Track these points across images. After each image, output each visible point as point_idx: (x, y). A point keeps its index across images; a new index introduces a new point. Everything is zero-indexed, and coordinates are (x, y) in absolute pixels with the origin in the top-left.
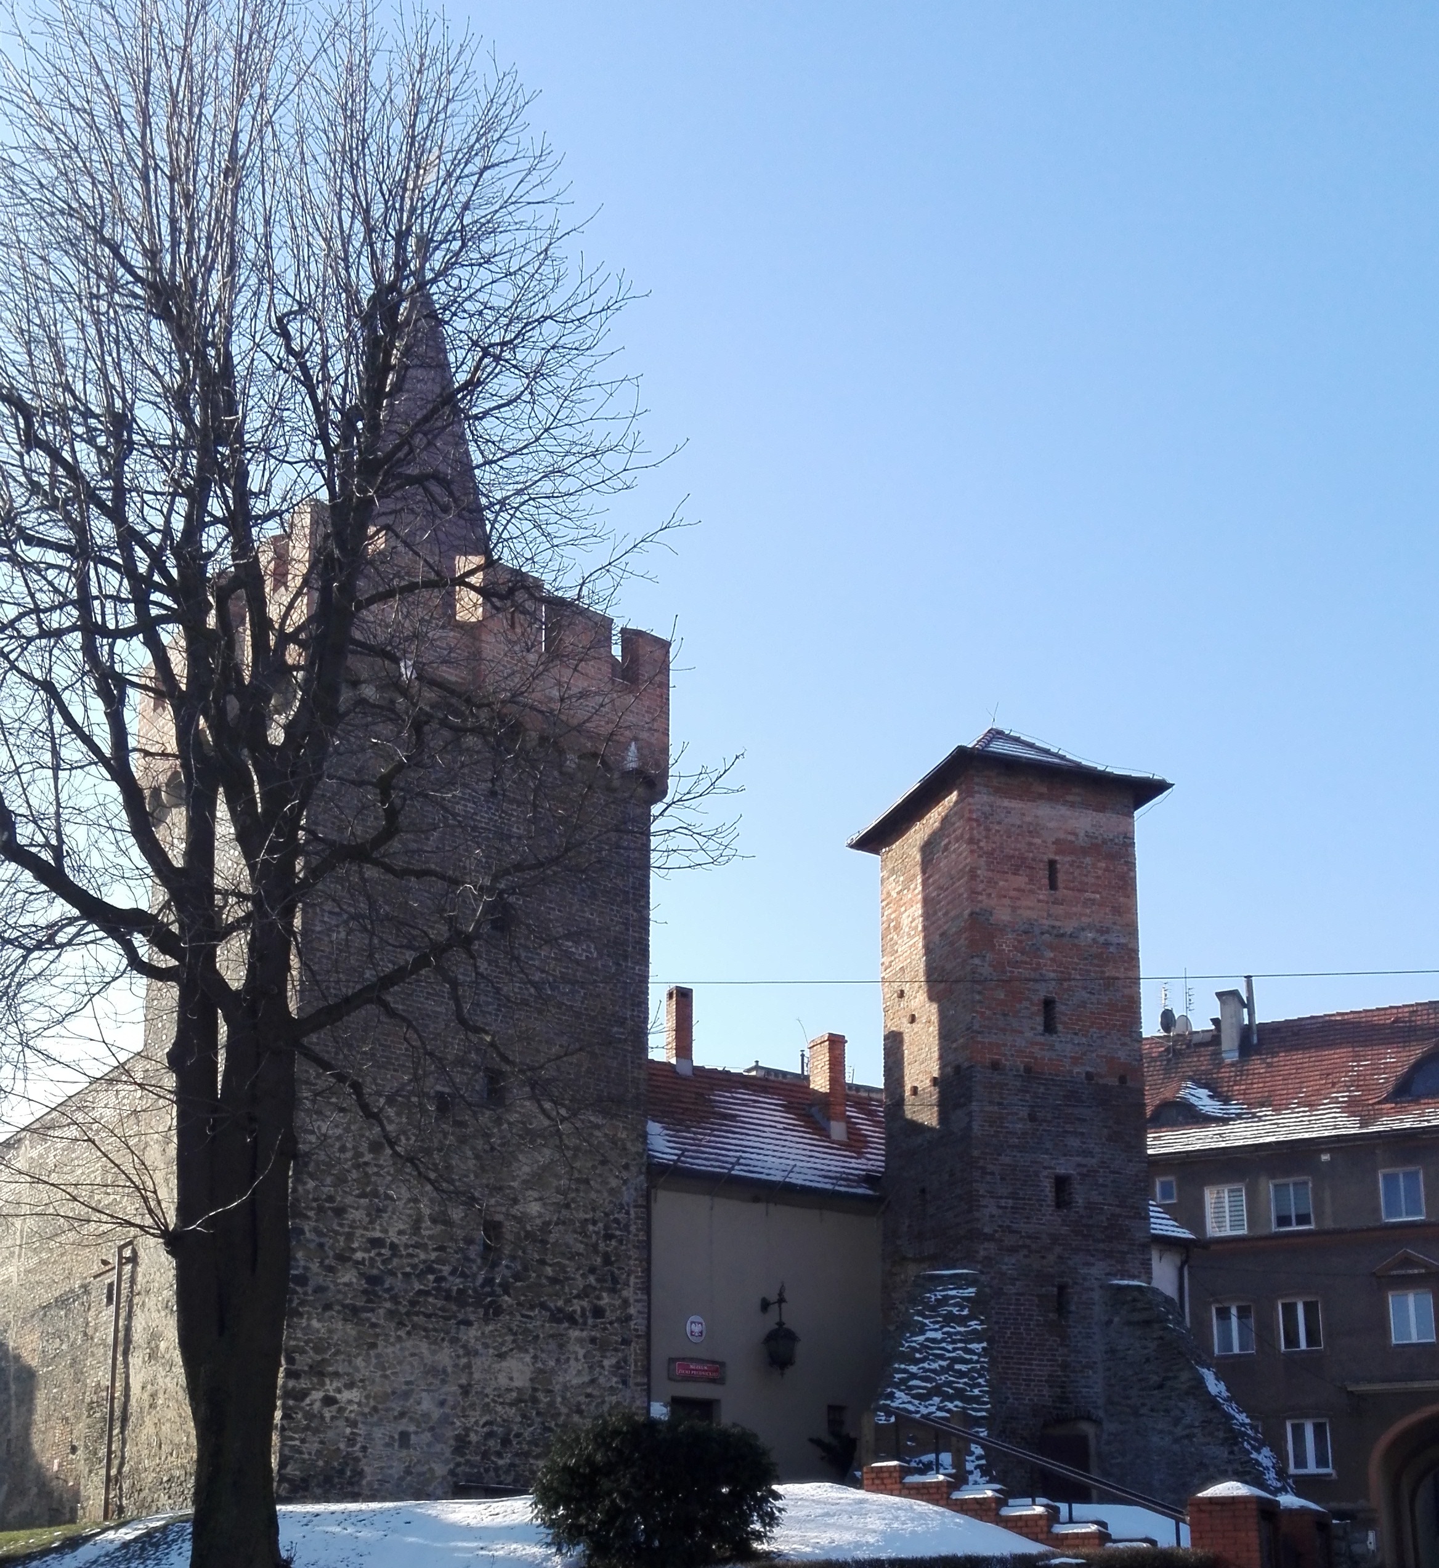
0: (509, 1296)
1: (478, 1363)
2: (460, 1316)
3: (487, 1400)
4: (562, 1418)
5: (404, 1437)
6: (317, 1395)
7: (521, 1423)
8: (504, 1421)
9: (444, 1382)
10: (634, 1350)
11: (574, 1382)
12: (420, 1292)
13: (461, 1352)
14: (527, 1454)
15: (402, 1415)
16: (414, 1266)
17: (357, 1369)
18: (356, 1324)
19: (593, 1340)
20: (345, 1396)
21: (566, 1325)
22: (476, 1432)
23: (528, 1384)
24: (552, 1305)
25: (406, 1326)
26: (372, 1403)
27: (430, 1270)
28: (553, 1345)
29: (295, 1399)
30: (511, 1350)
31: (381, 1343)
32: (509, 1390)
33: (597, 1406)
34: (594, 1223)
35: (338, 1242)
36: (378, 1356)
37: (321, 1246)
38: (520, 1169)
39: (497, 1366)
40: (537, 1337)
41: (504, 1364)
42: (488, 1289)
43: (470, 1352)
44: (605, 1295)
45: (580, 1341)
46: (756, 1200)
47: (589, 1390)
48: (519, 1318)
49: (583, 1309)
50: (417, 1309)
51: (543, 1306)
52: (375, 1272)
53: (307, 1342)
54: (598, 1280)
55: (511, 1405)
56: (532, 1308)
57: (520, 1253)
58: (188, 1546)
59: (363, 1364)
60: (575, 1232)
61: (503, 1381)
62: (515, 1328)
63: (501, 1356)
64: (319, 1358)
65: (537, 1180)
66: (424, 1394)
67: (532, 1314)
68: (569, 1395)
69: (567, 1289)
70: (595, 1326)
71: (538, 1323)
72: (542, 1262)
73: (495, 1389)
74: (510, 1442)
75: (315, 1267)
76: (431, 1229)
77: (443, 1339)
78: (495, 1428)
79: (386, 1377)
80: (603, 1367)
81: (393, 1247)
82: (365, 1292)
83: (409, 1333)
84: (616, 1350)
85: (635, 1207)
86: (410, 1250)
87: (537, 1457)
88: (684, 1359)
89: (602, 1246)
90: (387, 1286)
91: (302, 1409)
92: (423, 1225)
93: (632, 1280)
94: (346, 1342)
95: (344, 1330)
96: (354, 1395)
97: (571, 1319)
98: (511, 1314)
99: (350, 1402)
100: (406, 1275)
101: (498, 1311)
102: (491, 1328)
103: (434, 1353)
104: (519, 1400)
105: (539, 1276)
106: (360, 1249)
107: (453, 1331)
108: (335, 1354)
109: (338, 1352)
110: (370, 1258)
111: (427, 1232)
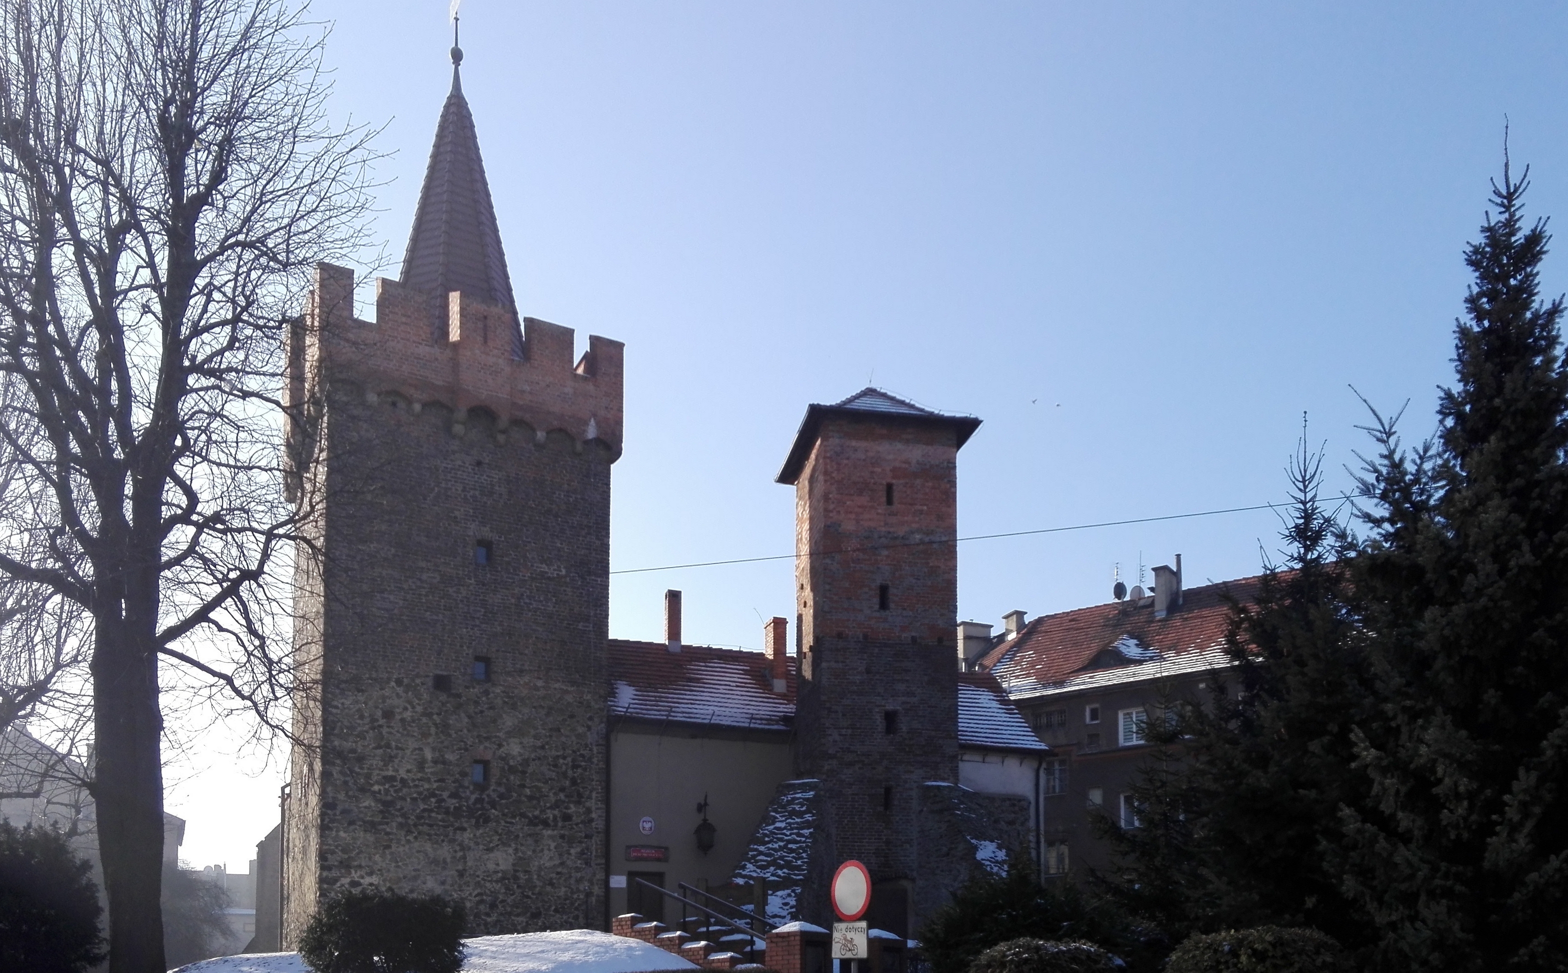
0: (496, 810)
1: (470, 856)
2: (457, 825)
3: (478, 879)
4: (538, 889)
6: (345, 880)
7: (505, 893)
8: (492, 892)
9: (444, 868)
10: (597, 840)
11: (548, 864)
12: (424, 810)
13: (458, 848)
14: (510, 914)
16: (420, 793)
17: (376, 863)
18: (375, 833)
19: (562, 837)
20: (367, 880)
21: (541, 827)
22: (470, 900)
23: (510, 868)
24: (530, 815)
25: (413, 833)
26: (388, 885)
27: (433, 795)
28: (530, 841)
29: (329, 883)
30: (497, 845)
31: (394, 846)
32: (496, 872)
33: (565, 880)
34: (564, 758)
35: (359, 779)
36: (392, 853)
37: (346, 783)
38: (504, 724)
39: (486, 857)
40: (518, 836)
41: (491, 855)
42: (479, 806)
43: (463, 848)
44: (572, 806)
45: (552, 837)
46: (694, 737)
47: (559, 870)
48: (503, 823)
49: (555, 817)
50: (423, 821)
51: (523, 815)
52: (389, 798)
53: (337, 847)
54: (566, 796)
55: (497, 882)
56: (514, 817)
57: (504, 780)
59: (380, 859)
60: (549, 765)
61: (491, 866)
62: (500, 831)
63: (490, 850)
64: (346, 856)
65: (518, 732)
66: (428, 877)
67: (513, 821)
68: (543, 873)
69: (542, 803)
70: (564, 827)
71: (519, 827)
72: (523, 786)
73: (484, 872)
74: (497, 906)
75: (342, 796)
76: (433, 767)
77: (443, 841)
78: (485, 897)
79: (398, 867)
80: (570, 854)
81: (402, 780)
82: (381, 812)
83: (416, 838)
84: (580, 842)
85: (597, 745)
86: (417, 783)
87: (518, 915)
88: (636, 846)
89: (570, 772)
90: (398, 807)
91: (333, 890)
92: (426, 766)
93: (594, 795)
94: (367, 846)
95: (363, 837)
97: (546, 824)
98: (498, 822)
100: (414, 800)
101: (487, 820)
102: (481, 831)
103: (435, 850)
104: (503, 878)
105: (519, 795)
106: (377, 783)
107: (451, 834)
108: (358, 854)
109: (361, 852)
110: (385, 789)
111: (430, 770)
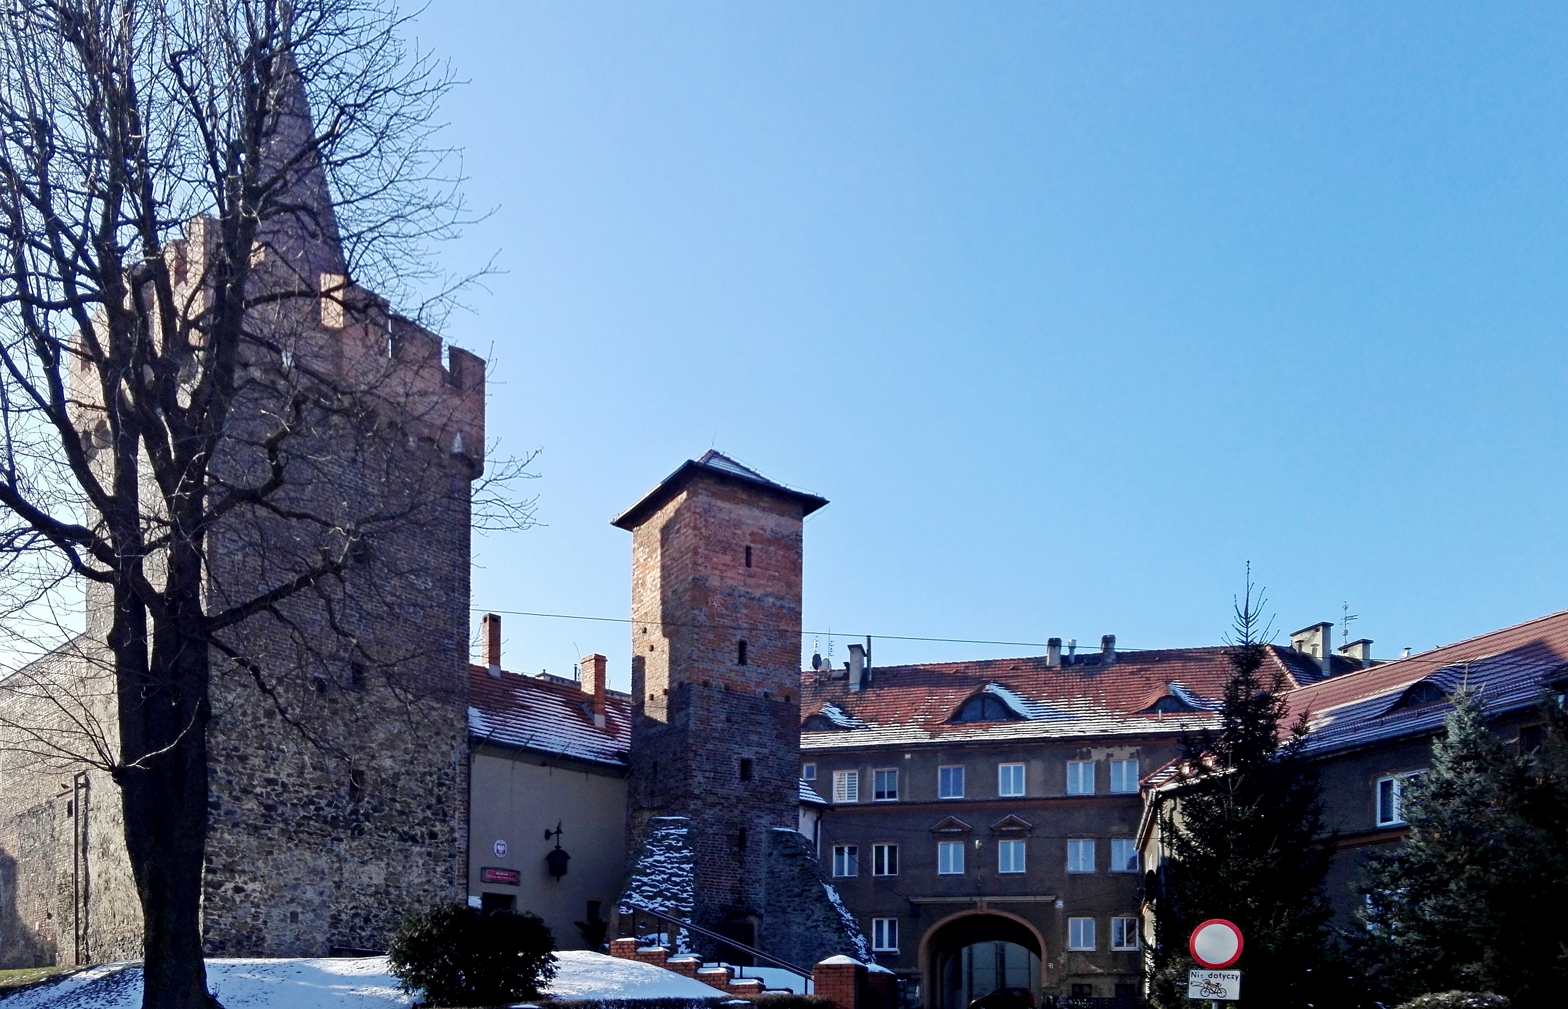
0: (369, 822)
1: (347, 867)
2: (334, 835)
3: (353, 892)
4: (407, 905)
5: (294, 916)
6: (230, 886)
7: (378, 908)
8: (366, 906)
9: (322, 879)
10: (459, 860)
11: (416, 881)
12: (304, 817)
13: (335, 859)
14: (382, 929)
15: (292, 900)
16: (300, 799)
17: (258, 868)
18: (258, 838)
19: (429, 854)
20: (250, 887)
21: (410, 843)
22: (346, 913)
23: (383, 882)
24: (400, 830)
25: (294, 840)
26: (270, 892)
27: (313, 803)
28: (401, 857)
29: (213, 887)
30: (371, 859)
31: (276, 852)
32: (369, 886)
33: (431, 898)
34: (431, 775)
35: (242, 779)
36: (274, 860)
37: (230, 782)
38: (377, 735)
39: (361, 870)
40: (390, 850)
41: (366, 868)
42: (354, 817)
43: (341, 859)
44: (437, 824)
45: (420, 854)
46: (543, 764)
47: (426, 887)
48: (376, 837)
49: (422, 834)
50: (302, 828)
51: (394, 830)
52: (270, 802)
53: (221, 849)
54: (433, 814)
55: (371, 896)
56: (386, 831)
57: (377, 793)
58: (141, 985)
59: (263, 865)
60: (417, 780)
61: (365, 880)
62: (373, 844)
63: (363, 863)
64: (230, 860)
65: (390, 744)
66: (308, 887)
67: (385, 835)
68: (412, 890)
69: (411, 820)
70: (430, 845)
71: (390, 841)
72: (394, 800)
73: (359, 885)
74: (370, 920)
75: (225, 797)
76: (312, 773)
77: (321, 850)
78: (359, 911)
79: (281, 875)
80: (435, 872)
81: (284, 785)
82: (263, 815)
83: (296, 845)
84: (445, 861)
85: (460, 765)
86: (297, 788)
87: (389, 930)
88: (491, 868)
89: (436, 790)
90: (280, 812)
91: (218, 894)
92: (306, 771)
93: (457, 815)
94: (250, 850)
95: (248, 841)
96: (257, 886)
97: (414, 839)
98: (370, 834)
99: (254, 891)
100: (293, 805)
101: (361, 833)
102: (356, 844)
103: (315, 859)
104: (377, 893)
105: (391, 809)
106: (259, 785)
107: (329, 844)
108: (242, 858)
109: (244, 857)
110: (267, 792)
111: (309, 776)
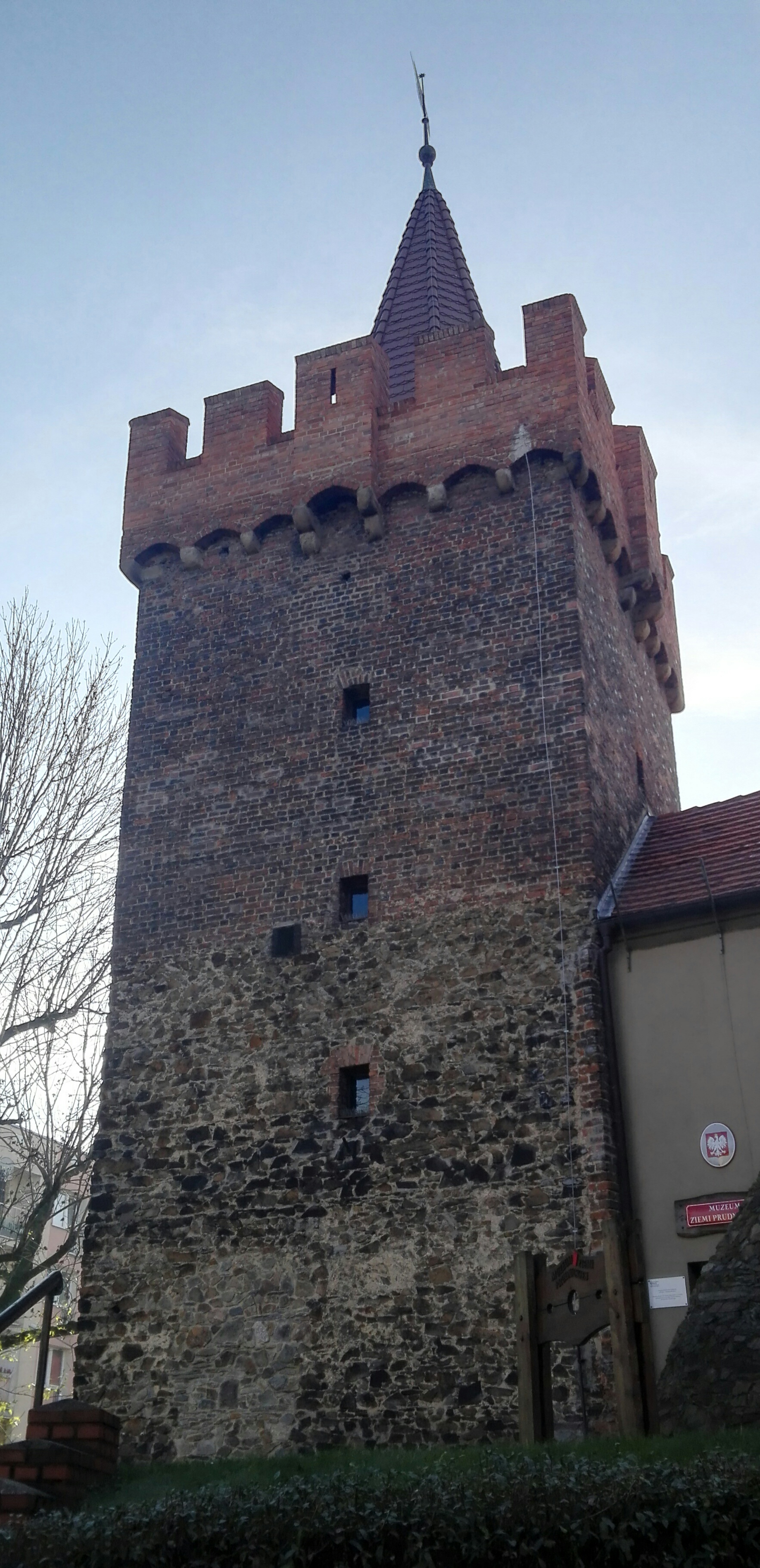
0: (380, 1161)
1: (334, 1266)
2: (309, 1205)
3: (347, 1318)
4: (471, 1327)
5: (230, 1393)
6: (116, 1347)
7: (403, 1345)
8: (376, 1346)
9: (286, 1302)
11: (488, 1268)
12: (254, 1184)
13: (311, 1254)
14: (412, 1394)
15: (226, 1357)
16: (244, 1153)
17: (166, 1304)
18: (166, 1245)
19: (515, 1200)
20: (154, 1341)
21: (470, 1183)
22: (335, 1368)
23: (412, 1284)
24: (448, 1161)
25: (229, 1233)
26: (185, 1347)
27: (269, 1151)
28: (449, 1219)
29: (89, 1357)
30: (384, 1238)
31: (198, 1264)
32: (383, 1298)
34: (512, 1028)
35: (151, 1145)
36: (194, 1282)
37: (128, 1155)
38: (392, 989)
40: (423, 1210)
41: (375, 1260)
42: (348, 1159)
43: (322, 1253)
44: (531, 1126)
45: (494, 1204)
48: (395, 1189)
49: (498, 1156)
50: (249, 1207)
51: (432, 1164)
52: (195, 1171)
54: (519, 1108)
55: (386, 1320)
56: (415, 1171)
57: (396, 1099)
59: (174, 1296)
60: (481, 1048)
61: (374, 1286)
62: (389, 1206)
63: (369, 1250)
64: (120, 1298)
65: (419, 997)
66: (258, 1324)
67: (416, 1180)
68: (478, 1290)
69: (471, 1134)
70: (515, 1177)
71: (425, 1191)
72: (430, 1103)
73: (361, 1300)
74: (386, 1378)
75: (122, 1183)
76: (270, 1098)
77: (283, 1242)
78: (362, 1359)
79: (204, 1308)
80: (533, 1237)
81: (220, 1135)
82: (182, 1200)
83: (235, 1243)
84: (555, 1206)
85: (576, 987)
86: (241, 1134)
87: (431, 1396)
88: (698, 1199)
89: (524, 1055)
90: (209, 1185)
91: (98, 1369)
92: (258, 1097)
93: (578, 1093)
94: (153, 1271)
95: (151, 1255)
96: (161, 1339)
97: (478, 1174)
98: (384, 1186)
99: (157, 1350)
100: (236, 1166)
101: (365, 1185)
102: (352, 1212)
103: (269, 1264)
104: (400, 1311)
105: (425, 1124)
106: (177, 1146)
107: (297, 1227)
108: (138, 1290)
109: (144, 1287)
110: (190, 1155)
111: (264, 1105)
